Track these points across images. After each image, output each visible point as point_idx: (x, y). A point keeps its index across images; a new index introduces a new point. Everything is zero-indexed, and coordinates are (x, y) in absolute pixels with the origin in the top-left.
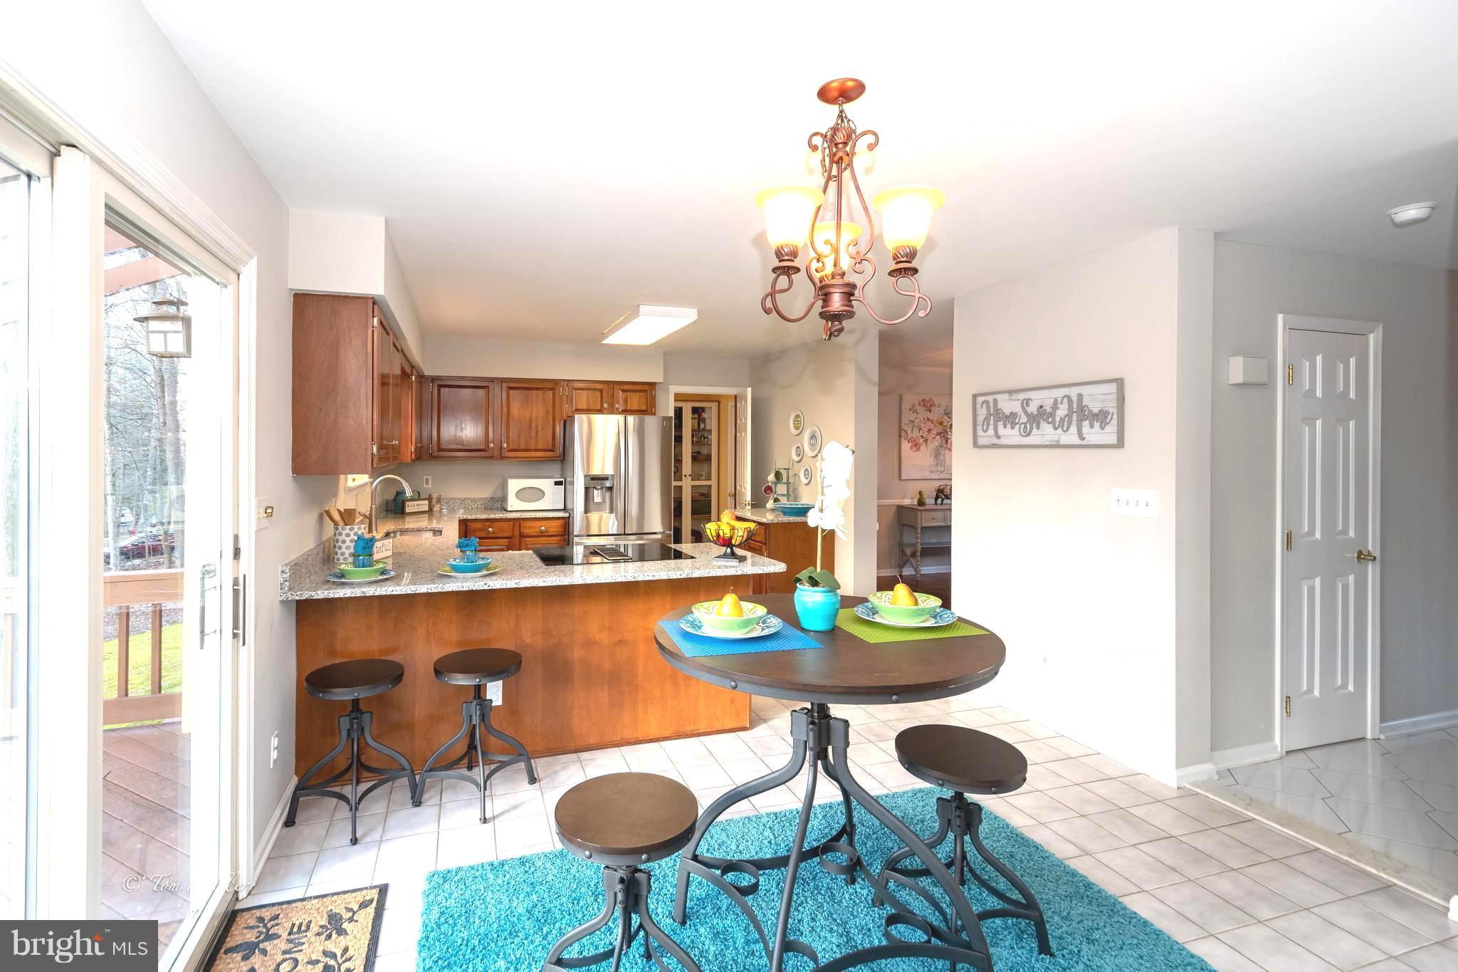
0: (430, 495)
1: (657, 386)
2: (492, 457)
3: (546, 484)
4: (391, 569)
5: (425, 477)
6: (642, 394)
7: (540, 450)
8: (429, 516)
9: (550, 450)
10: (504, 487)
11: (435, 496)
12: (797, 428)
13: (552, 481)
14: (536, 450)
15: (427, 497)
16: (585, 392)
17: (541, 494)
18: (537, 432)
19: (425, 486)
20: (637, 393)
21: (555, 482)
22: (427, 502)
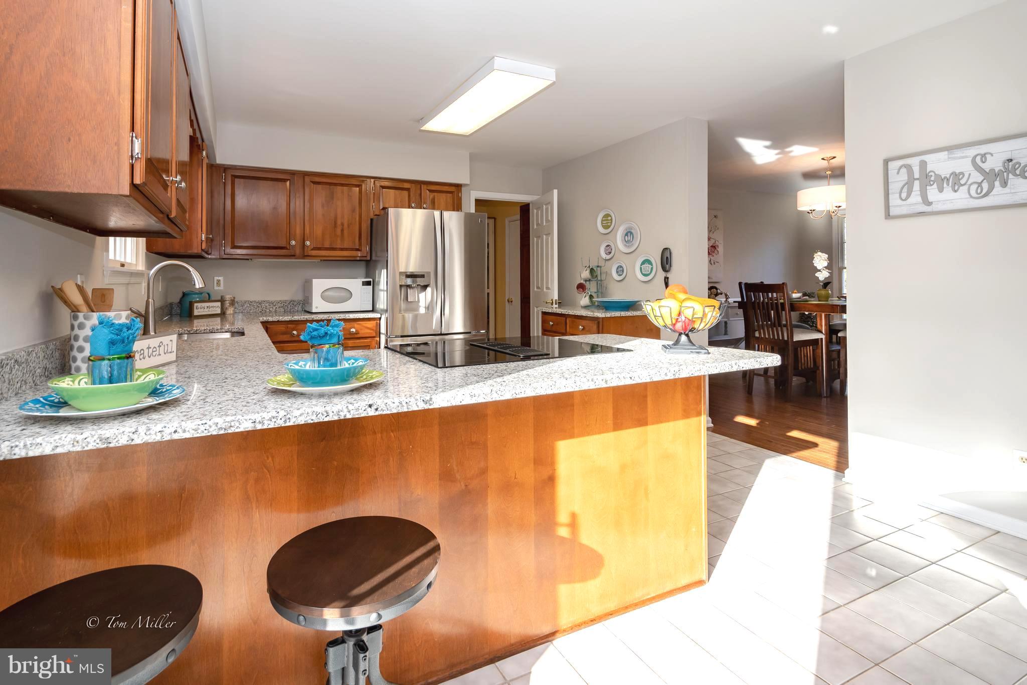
0: (222, 297)
1: (463, 189)
2: (294, 256)
3: (355, 285)
4: (173, 382)
5: (216, 278)
6: (449, 195)
7: (346, 249)
8: (222, 321)
9: (358, 250)
10: (307, 288)
11: (228, 297)
12: (606, 227)
13: (359, 281)
14: (342, 249)
15: (220, 298)
16: (392, 191)
17: (348, 295)
18: (342, 230)
19: (216, 288)
20: (444, 194)
21: (363, 282)
22: (219, 304)
